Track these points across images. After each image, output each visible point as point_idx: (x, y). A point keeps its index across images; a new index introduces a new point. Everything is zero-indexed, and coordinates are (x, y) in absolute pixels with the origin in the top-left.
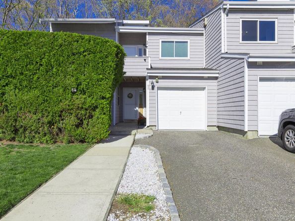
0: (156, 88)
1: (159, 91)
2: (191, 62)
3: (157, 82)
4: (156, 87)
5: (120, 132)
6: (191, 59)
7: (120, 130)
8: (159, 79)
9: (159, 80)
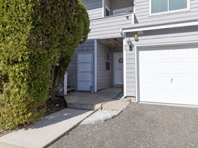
0: (135, 49)
1: (140, 52)
2: (192, 14)
3: (137, 40)
4: (135, 47)
5: (82, 105)
6: (192, 10)
7: (81, 103)
8: (138, 36)
9: (139, 38)
